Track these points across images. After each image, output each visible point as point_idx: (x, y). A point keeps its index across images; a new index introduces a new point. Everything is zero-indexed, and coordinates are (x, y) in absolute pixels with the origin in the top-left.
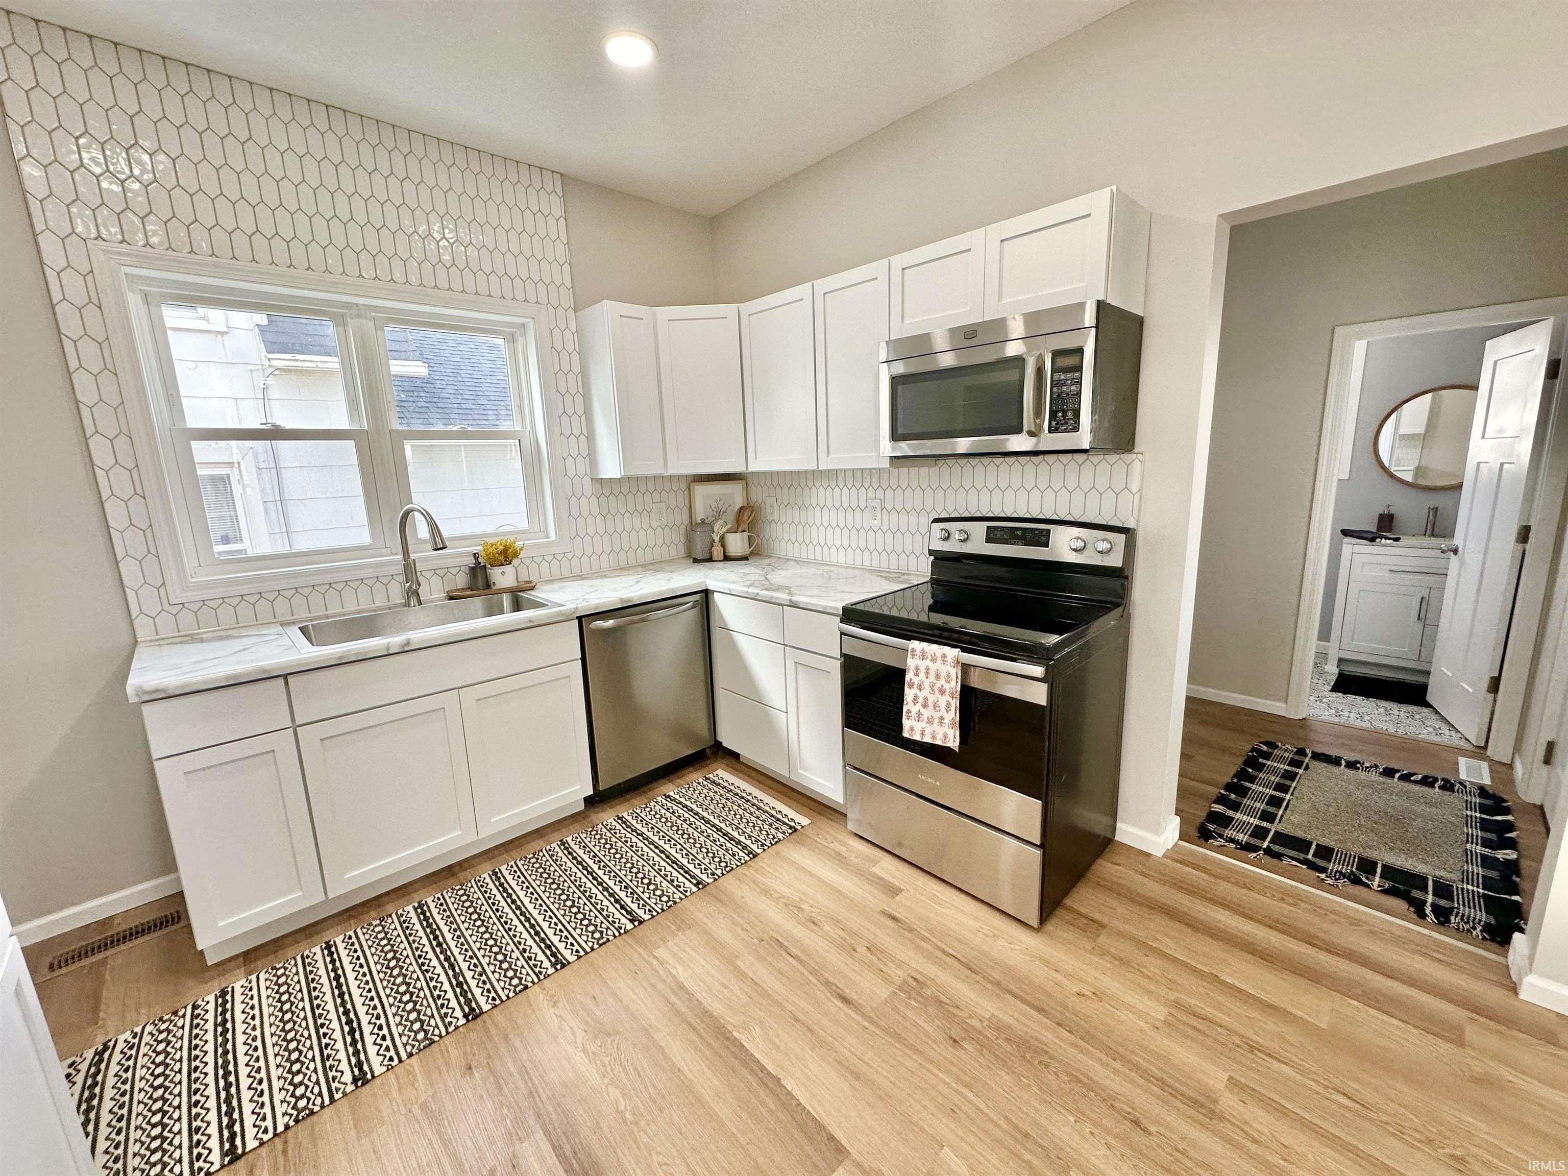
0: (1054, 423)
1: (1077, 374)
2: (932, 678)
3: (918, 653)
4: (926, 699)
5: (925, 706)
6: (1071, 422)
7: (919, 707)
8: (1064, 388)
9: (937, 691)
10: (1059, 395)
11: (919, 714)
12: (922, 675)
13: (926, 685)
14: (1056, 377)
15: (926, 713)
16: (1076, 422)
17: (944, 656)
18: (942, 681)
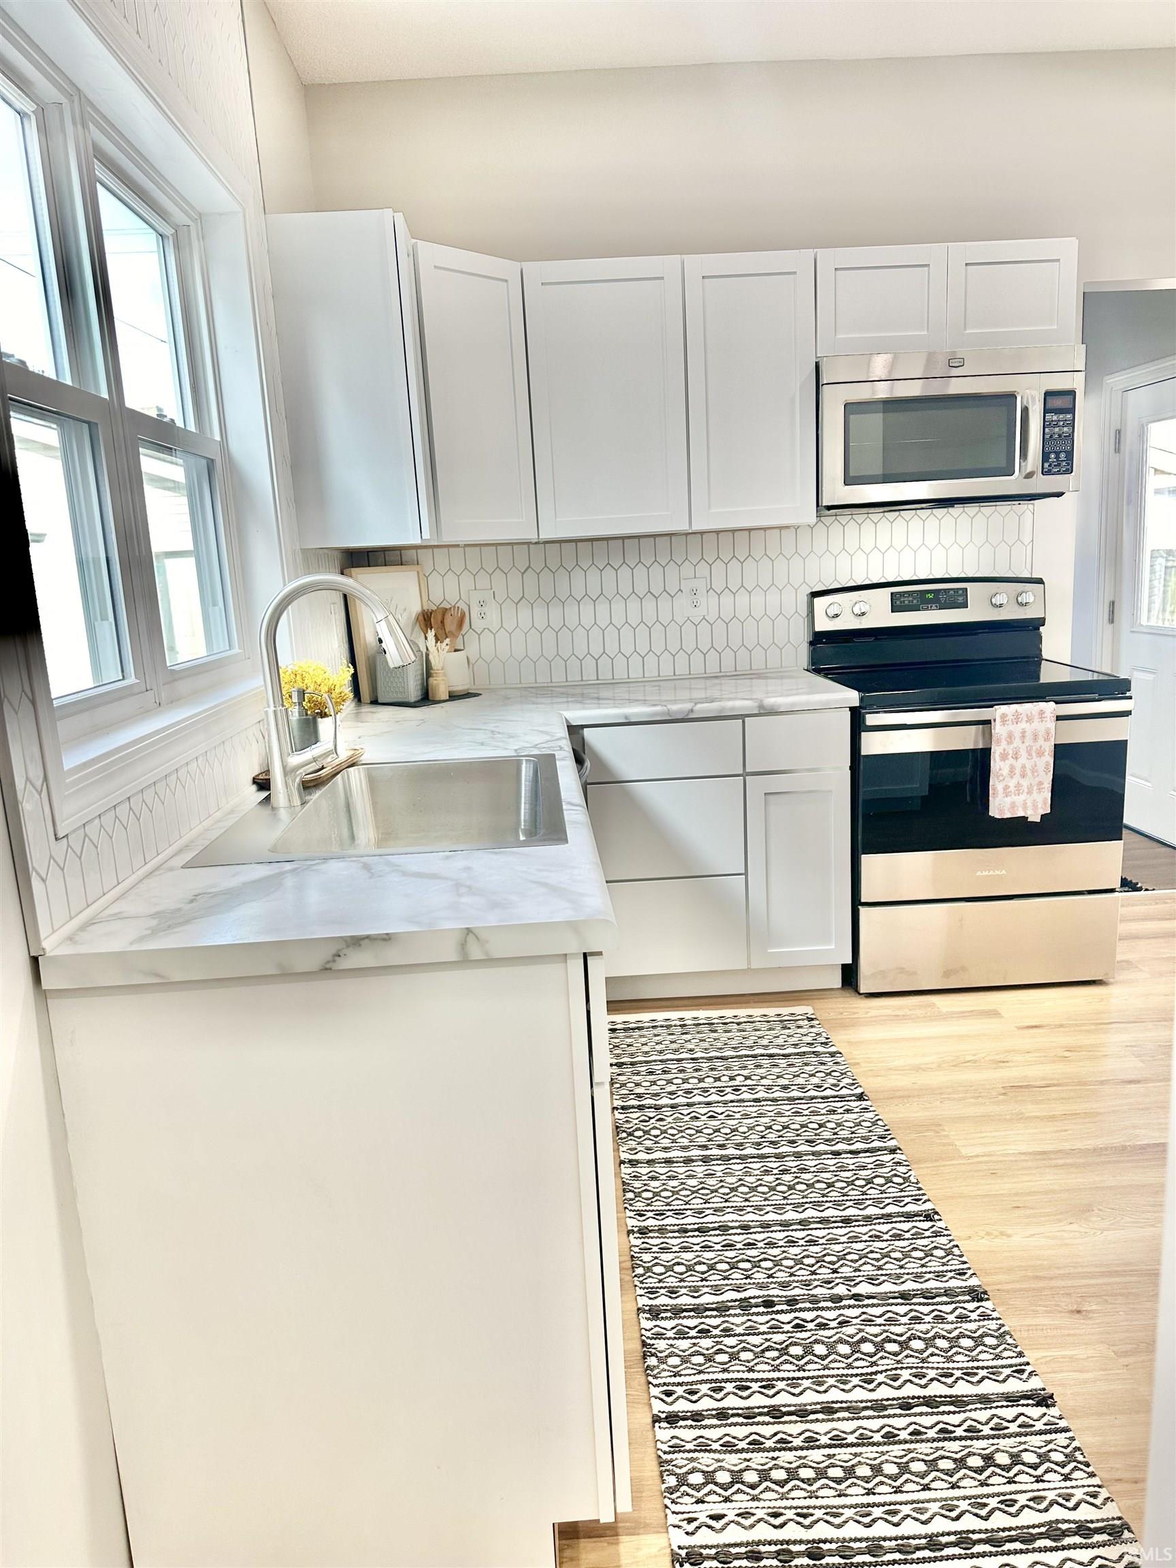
0: (1046, 465)
1: (1069, 416)
2: (1028, 741)
3: (1010, 717)
4: (1024, 767)
5: (1023, 776)
6: (1064, 463)
7: (1017, 778)
8: (1057, 430)
9: (1034, 754)
10: (1051, 437)
11: (1018, 785)
12: (1017, 742)
13: (1023, 753)
14: (1048, 417)
15: (1025, 783)
16: (1068, 464)
17: (1042, 712)
18: (1041, 741)
